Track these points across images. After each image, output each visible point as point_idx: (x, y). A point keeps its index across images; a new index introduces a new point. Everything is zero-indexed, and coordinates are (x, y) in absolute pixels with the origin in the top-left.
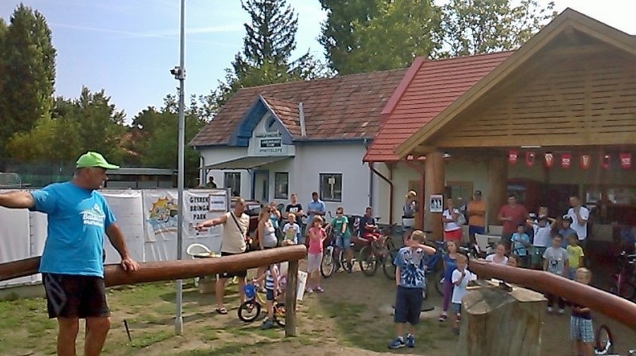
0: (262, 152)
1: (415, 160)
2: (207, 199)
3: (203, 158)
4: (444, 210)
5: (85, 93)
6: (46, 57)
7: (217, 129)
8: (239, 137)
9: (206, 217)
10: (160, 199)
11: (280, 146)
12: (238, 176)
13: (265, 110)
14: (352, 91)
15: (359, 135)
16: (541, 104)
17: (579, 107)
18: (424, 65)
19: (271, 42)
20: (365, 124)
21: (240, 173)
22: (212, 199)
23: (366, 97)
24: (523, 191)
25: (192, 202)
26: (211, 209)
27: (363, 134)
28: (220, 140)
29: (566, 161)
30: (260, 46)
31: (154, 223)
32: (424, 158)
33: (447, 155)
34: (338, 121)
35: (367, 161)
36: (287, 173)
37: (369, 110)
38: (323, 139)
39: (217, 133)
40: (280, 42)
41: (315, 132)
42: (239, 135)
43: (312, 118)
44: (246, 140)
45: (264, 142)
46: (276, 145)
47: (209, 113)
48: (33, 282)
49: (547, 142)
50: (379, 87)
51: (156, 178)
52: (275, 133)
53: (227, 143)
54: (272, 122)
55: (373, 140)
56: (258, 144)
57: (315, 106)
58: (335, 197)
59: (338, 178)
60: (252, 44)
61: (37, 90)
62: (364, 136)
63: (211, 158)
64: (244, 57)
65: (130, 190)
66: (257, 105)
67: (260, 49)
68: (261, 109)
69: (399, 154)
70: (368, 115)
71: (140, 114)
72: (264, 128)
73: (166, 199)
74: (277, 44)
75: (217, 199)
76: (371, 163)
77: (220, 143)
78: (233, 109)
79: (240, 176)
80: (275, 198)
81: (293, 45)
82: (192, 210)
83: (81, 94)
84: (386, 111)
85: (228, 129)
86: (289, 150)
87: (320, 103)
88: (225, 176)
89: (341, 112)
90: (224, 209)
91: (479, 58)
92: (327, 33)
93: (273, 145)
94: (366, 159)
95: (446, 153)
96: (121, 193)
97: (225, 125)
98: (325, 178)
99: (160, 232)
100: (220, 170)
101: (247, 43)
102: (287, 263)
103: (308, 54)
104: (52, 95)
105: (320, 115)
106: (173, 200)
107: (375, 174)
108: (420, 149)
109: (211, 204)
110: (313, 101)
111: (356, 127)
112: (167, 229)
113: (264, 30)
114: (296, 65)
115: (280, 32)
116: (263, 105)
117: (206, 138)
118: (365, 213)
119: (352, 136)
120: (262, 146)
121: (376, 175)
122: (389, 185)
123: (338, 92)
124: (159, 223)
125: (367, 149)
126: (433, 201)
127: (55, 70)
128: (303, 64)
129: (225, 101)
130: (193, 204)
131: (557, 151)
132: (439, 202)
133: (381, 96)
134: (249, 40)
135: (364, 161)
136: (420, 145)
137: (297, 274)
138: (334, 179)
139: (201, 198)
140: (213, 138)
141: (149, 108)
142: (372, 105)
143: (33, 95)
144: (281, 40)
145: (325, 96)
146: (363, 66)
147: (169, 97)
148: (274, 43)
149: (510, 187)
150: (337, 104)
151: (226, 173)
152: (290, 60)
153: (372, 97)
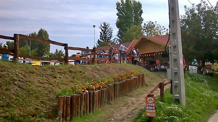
5: (57, 51)
61: (46, 50)
64: (100, 40)
67: (104, 38)
92: (119, 34)
104: (50, 52)
113: (104, 33)
128: (114, 40)
134: (101, 36)
144: (109, 35)
152: (111, 40)
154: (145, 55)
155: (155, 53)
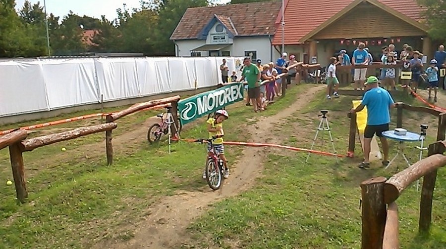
0: (214, 42)
3: (177, 46)
8: (203, 35)
11: (225, 39)
13: (217, 21)
15: (266, 34)
20: (267, 28)
23: (264, 15)
34: (253, 27)
36: (229, 51)
37: (267, 21)
38: (248, 35)
41: (243, 32)
43: (238, 25)
45: (215, 37)
49: (354, 36)
50: (269, 10)
52: (221, 33)
53: (197, 37)
55: (273, 35)
56: (212, 38)
57: (237, 19)
62: (269, 34)
66: (213, 20)
69: (300, 42)
70: (268, 24)
72: (215, 30)
76: (276, 46)
77: (189, 38)
84: (277, 22)
86: (230, 41)
87: (240, 18)
89: (253, 22)
93: (221, 38)
95: (318, 41)
98: (247, 53)
105: (242, 24)
108: (308, 40)
110: (235, 17)
111: (263, 30)
117: (179, 35)
119: (262, 34)
123: (248, 11)
126: (313, 59)
131: (357, 40)
135: (272, 45)
138: (252, 54)
150: (249, 18)
154: (354, 42)
155: (382, 39)
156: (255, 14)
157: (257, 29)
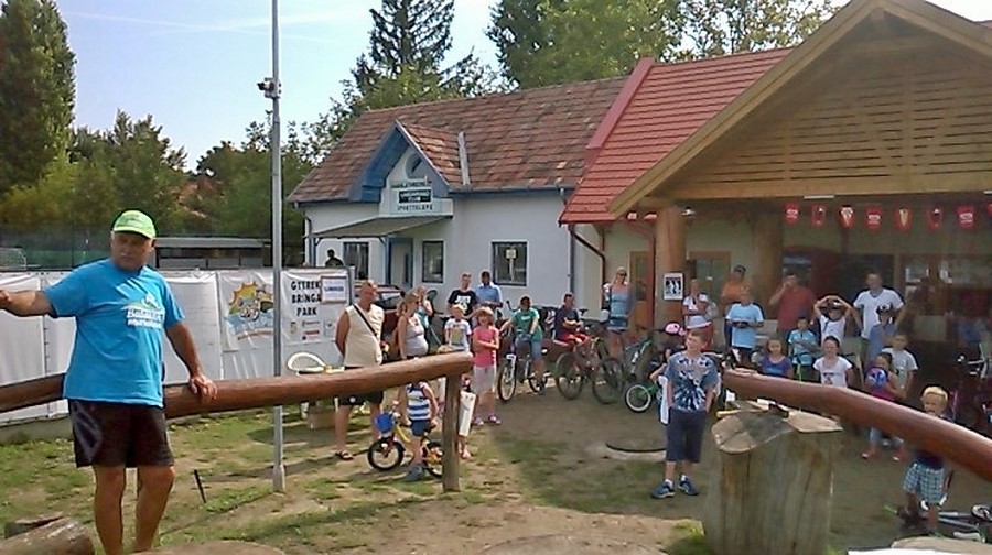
0: (402, 211)
1: (640, 220)
2: (318, 284)
3: (310, 221)
4: (684, 297)
5: (122, 121)
6: (60, 66)
7: (330, 176)
8: (364, 186)
9: (317, 311)
10: (244, 286)
11: (429, 201)
12: (365, 248)
13: (405, 144)
14: (540, 112)
15: (553, 183)
16: (836, 130)
17: (894, 135)
18: (655, 71)
19: (413, 37)
20: (561, 165)
21: (367, 243)
22: (326, 284)
23: (563, 123)
24: (809, 266)
25: (294, 288)
26: (324, 299)
27: (559, 180)
28: (336, 192)
29: (874, 219)
30: (396, 44)
31: (235, 322)
32: (655, 216)
33: (689, 212)
34: (519, 161)
35: (565, 222)
36: (442, 242)
37: (568, 142)
38: (496, 188)
39: (331, 181)
40: (427, 37)
41: (485, 177)
42: (365, 183)
43: (479, 157)
44: (377, 192)
45: (405, 195)
46: (424, 199)
47: (317, 150)
48: (50, 415)
49: (844, 189)
50: (583, 107)
51: (237, 252)
52: (422, 181)
53: (347, 196)
54: (417, 162)
55: (573, 189)
56: (395, 196)
57: (482, 137)
58: (516, 279)
59: (521, 248)
60: (383, 41)
61: (46, 118)
62: (561, 182)
63: (321, 221)
64: (370, 62)
65: (197, 272)
66: (393, 137)
67: (395, 49)
68: (399, 144)
69: (615, 211)
70: (567, 150)
71: (209, 152)
72: (404, 172)
73: (254, 284)
74: (422, 40)
75: (334, 283)
76: (572, 225)
77: (337, 197)
78: (356, 144)
79: (367, 249)
80: (423, 281)
81: (447, 41)
82: (294, 301)
83: (115, 123)
84: (594, 143)
85: (347, 175)
86: (444, 207)
87: (490, 133)
88: (345, 248)
89: (524, 146)
90: (344, 299)
91: (739, 59)
92: (501, 22)
93: (419, 199)
94: (563, 218)
95: (688, 208)
96: (184, 276)
97: (343, 169)
98: (500, 249)
99: (245, 337)
100: (336, 240)
101: (375, 39)
102: (444, 379)
103: (471, 55)
104: (70, 126)
105: (491, 151)
106: (264, 286)
107: (578, 242)
108: (648, 203)
109: (324, 292)
110: (479, 130)
111: (548, 170)
112: (256, 331)
113: (401, 19)
114: (453, 74)
115: (426, 22)
116: (403, 137)
117: (314, 189)
118: (563, 303)
119: (541, 183)
120: (401, 201)
121: (581, 244)
122: (601, 259)
123: (518, 114)
124: (243, 322)
125: (565, 203)
126: (668, 283)
127: (74, 86)
128: (463, 71)
129: (343, 130)
130: (295, 293)
131: (859, 202)
132: (677, 285)
133: (586, 120)
134: (377, 35)
135: (560, 223)
136: (647, 196)
137: (459, 396)
138: (514, 251)
139: (308, 283)
140: (323, 189)
141: (223, 143)
142: (571, 135)
143: (42, 125)
144: (428, 34)
145: (498, 122)
146: (558, 75)
147: (253, 125)
148: (417, 40)
149: (787, 260)
150: (518, 133)
151: (345, 244)
152: (442, 66)
153: (572, 122)
156: (537, 121)
157: (529, 167)
